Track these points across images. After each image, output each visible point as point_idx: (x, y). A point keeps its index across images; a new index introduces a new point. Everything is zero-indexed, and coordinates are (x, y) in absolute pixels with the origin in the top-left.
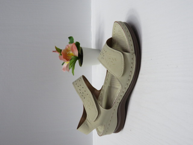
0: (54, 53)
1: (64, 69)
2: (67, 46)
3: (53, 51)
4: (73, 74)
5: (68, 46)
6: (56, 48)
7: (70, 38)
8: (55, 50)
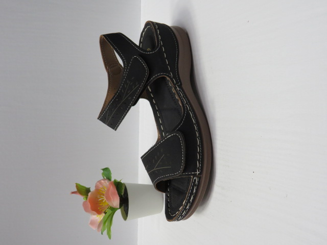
0: (73, 195)
1: (92, 223)
2: (98, 183)
3: (73, 193)
4: (110, 237)
6: (78, 186)
7: (105, 170)
8: (75, 190)
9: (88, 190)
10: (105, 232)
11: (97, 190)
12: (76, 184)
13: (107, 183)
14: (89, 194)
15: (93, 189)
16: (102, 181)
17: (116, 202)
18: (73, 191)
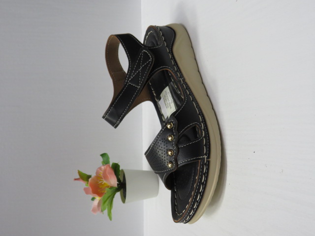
0: (76, 181)
1: (94, 210)
3: (75, 179)
4: (111, 219)
5: (100, 168)
6: (80, 173)
7: (103, 155)
8: (78, 177)
9: (89, 177)
10: (106, 212)
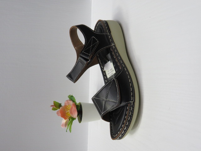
2: (66, 102)
11: (65, 106)
12: (54, 102)
13: (71, 103)
14: (61, 108)
15: (63, 105)
16: (69, 101)
17: (75, 115)
18: (52, 105)
